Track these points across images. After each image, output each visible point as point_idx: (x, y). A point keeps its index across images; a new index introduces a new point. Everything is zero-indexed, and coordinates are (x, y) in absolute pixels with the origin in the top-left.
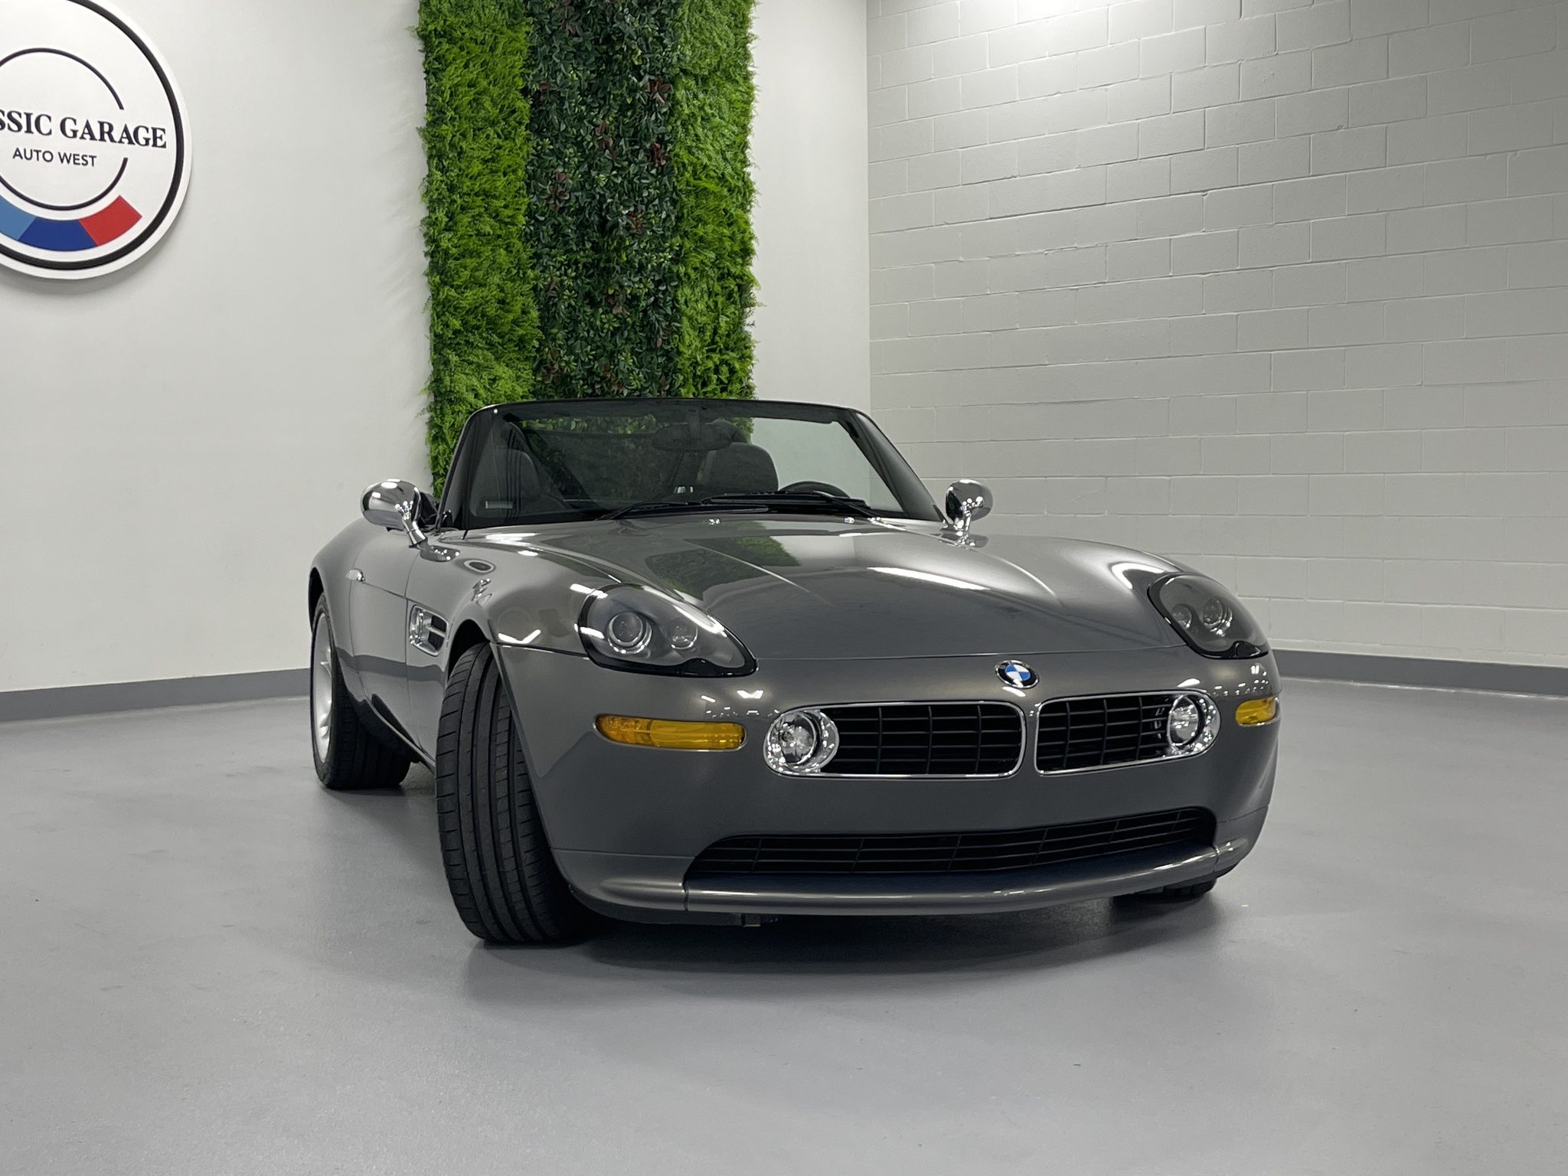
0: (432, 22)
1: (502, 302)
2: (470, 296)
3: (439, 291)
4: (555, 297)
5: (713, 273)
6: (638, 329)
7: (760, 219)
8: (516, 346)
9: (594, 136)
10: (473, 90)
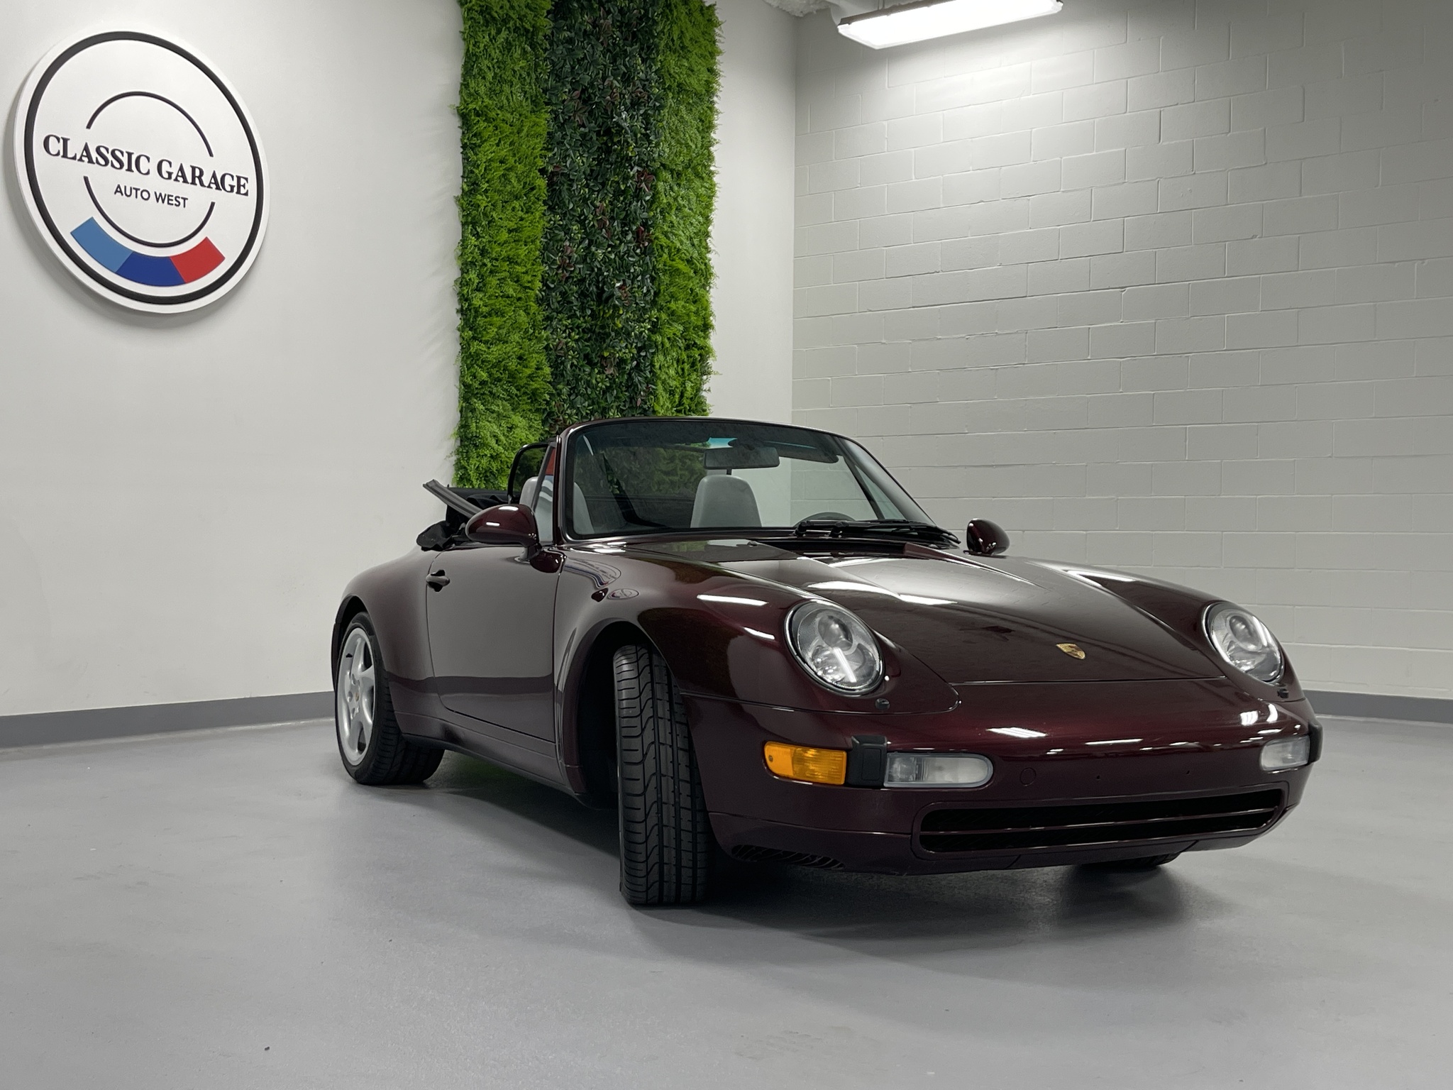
0: (472, 102)
1: (520, 358)
2: (496, 352)
3: (469, 345)
4: (562, 357)
5: (681, 343)
6: (624, 389)
7: (718, 297)
8: (528, 399)
9: (595, 215)
10: (504, 166)
